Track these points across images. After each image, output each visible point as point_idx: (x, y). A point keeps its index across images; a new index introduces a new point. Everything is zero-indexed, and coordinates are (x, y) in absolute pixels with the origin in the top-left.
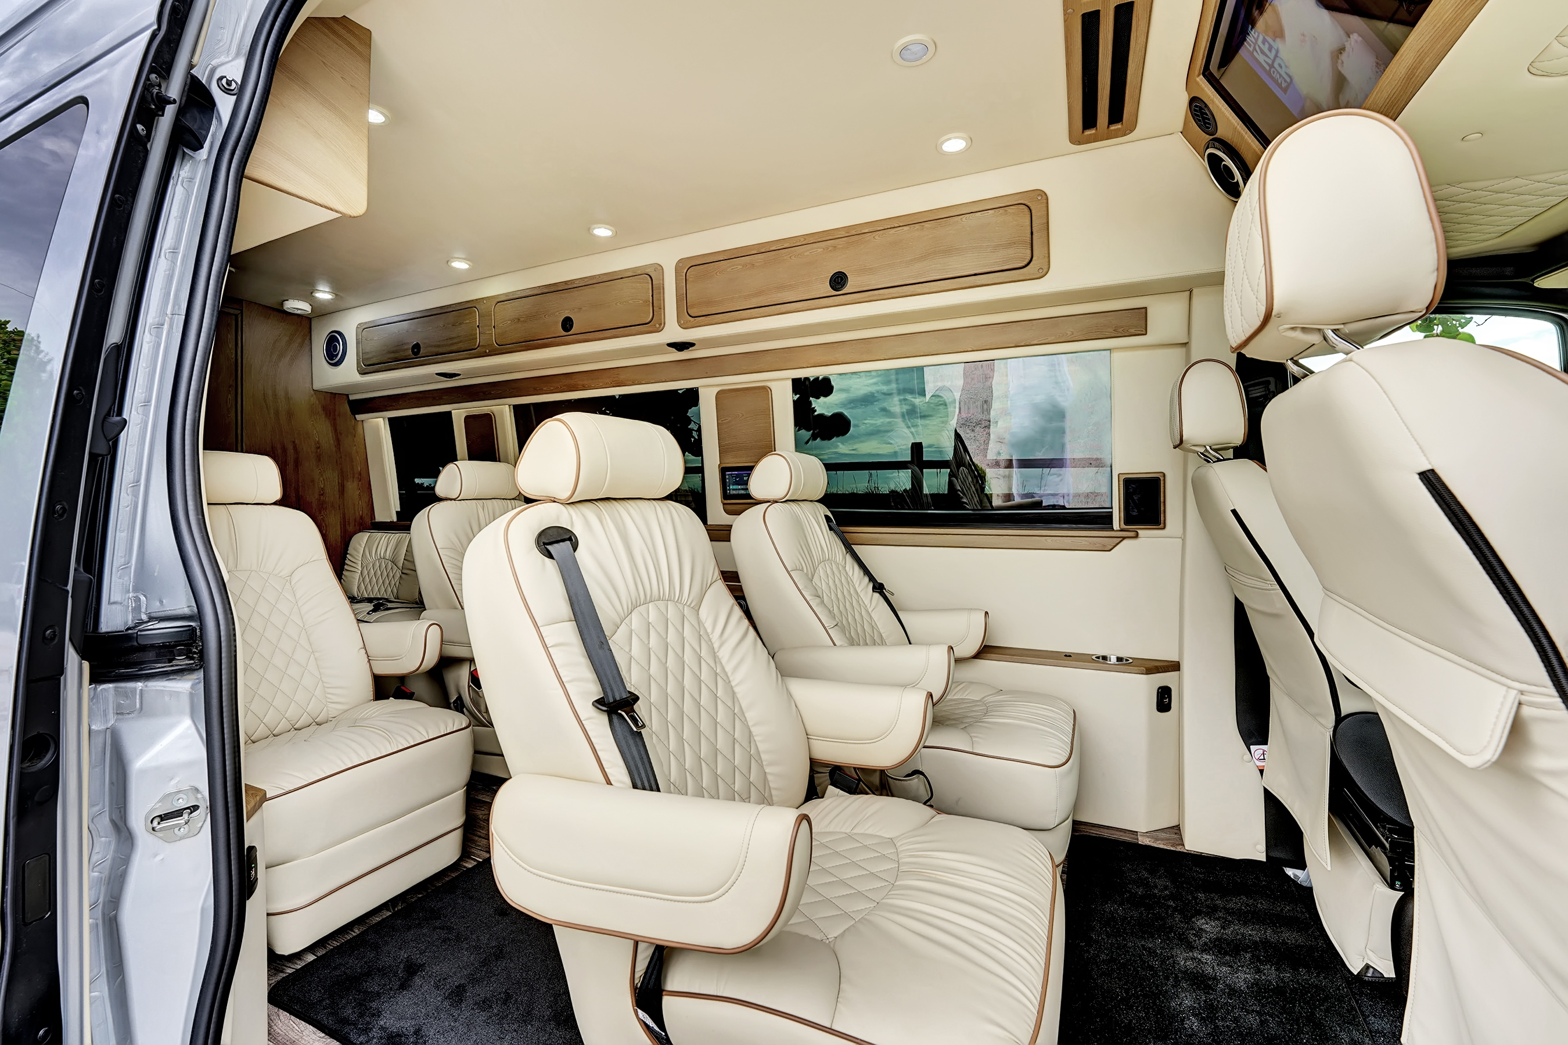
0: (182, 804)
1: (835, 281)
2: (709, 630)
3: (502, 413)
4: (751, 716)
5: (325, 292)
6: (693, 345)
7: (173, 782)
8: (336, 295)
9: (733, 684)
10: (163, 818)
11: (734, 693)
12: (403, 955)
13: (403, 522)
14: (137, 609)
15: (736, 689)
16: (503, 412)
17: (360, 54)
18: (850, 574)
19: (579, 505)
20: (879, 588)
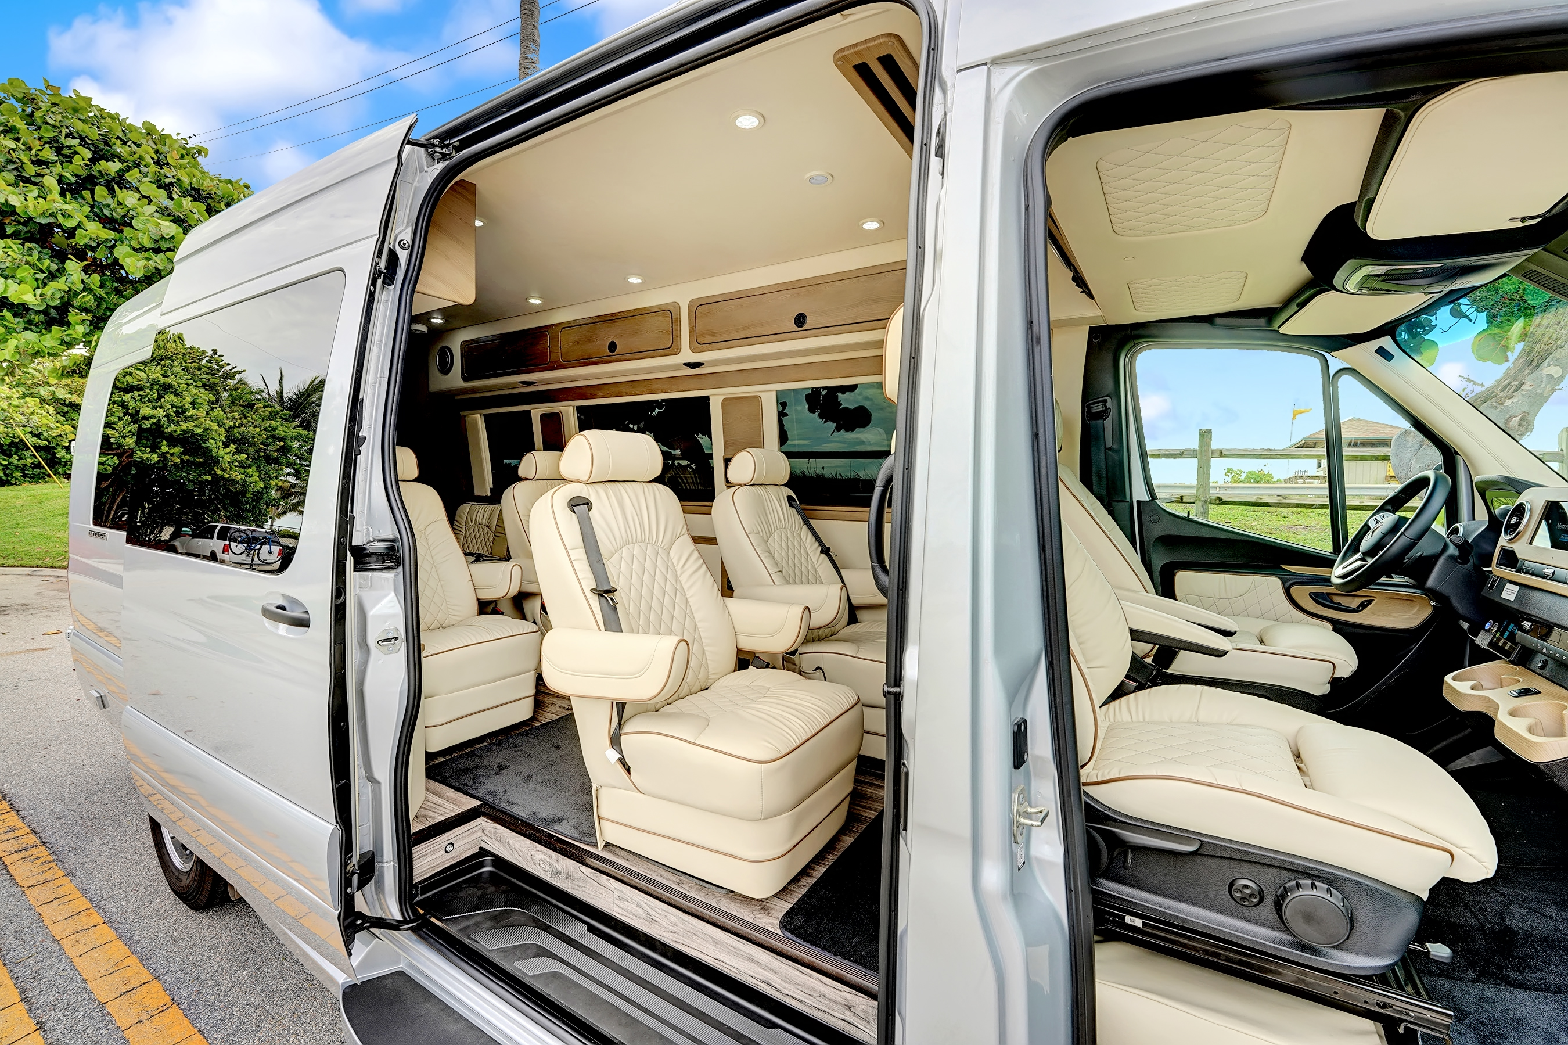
0: (391, 636)
1: (798, 319)
2: (675, 564)
3: (567, 412)
4: (697, 616)
5: (438, 318)
6: (703, 364)
7: (387, 624)
8: (446, 321)
9: (688, 596)
10: (384, 641)
11: (687, 602)
12: (497, 761)
13: (495, 497)
14: (368, 535)
15: (689, 600)
16: (568, 410)
17: (469, 201)
18: (804, 540)
19: (594, 485)
20: (826, 551)
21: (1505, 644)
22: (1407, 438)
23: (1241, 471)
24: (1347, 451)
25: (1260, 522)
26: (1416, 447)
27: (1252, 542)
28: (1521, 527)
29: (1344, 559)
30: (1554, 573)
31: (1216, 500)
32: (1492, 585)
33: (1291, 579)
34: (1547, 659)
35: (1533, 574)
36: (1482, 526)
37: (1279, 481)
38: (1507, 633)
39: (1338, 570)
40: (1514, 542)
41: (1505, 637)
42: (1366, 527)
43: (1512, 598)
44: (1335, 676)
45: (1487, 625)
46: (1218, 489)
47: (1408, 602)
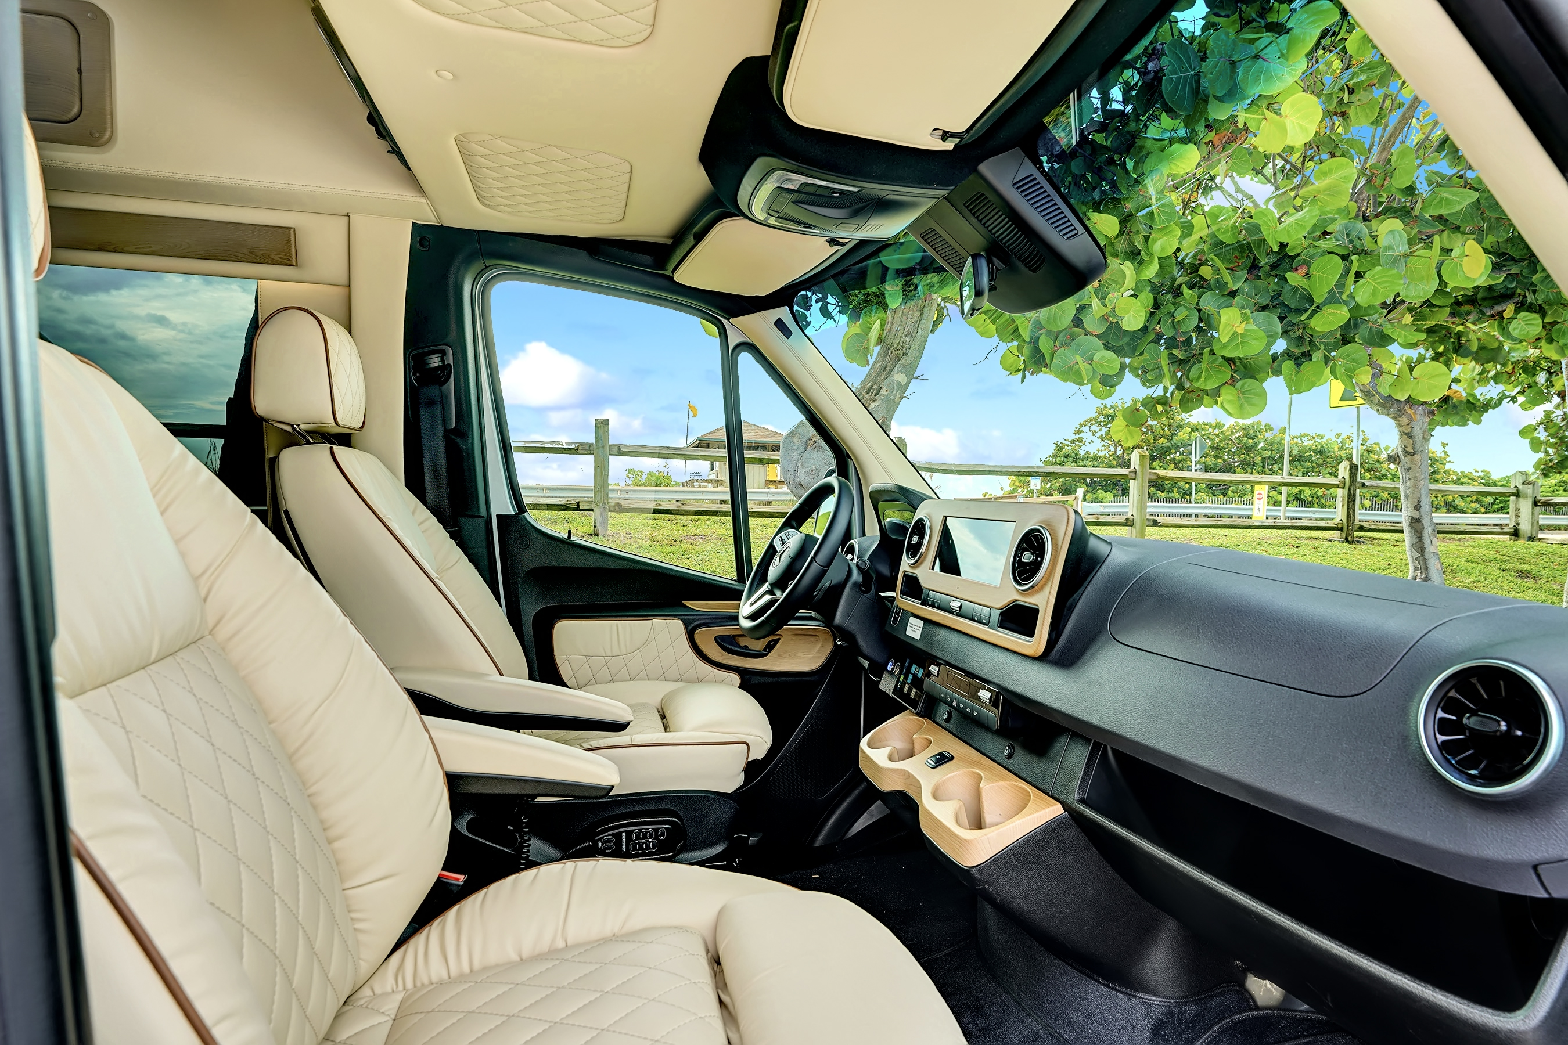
21: (910, 690)
22: (794, 439)
23: (641, 472)
24: (748, 454)
25: (661, 532)
26: (802, 449)
27: (649, 571)
28: (923, 549)
29: (750, 594)
30: (960, 607)
31: (614, 506)
32: (896, 619)
33: (695, 620)
34: (952, 710)
35: (939, 608)
36: (874, 542)
37: (677, 484)
38: (910, 677)
39: (746, 608)
40: (917, 567)
41: (909, 681)
42: (771, 550)
43: (917, 635)
44: (749, 760)
45: (889, 666)
46: (619, 492)
47: (813, 638)
